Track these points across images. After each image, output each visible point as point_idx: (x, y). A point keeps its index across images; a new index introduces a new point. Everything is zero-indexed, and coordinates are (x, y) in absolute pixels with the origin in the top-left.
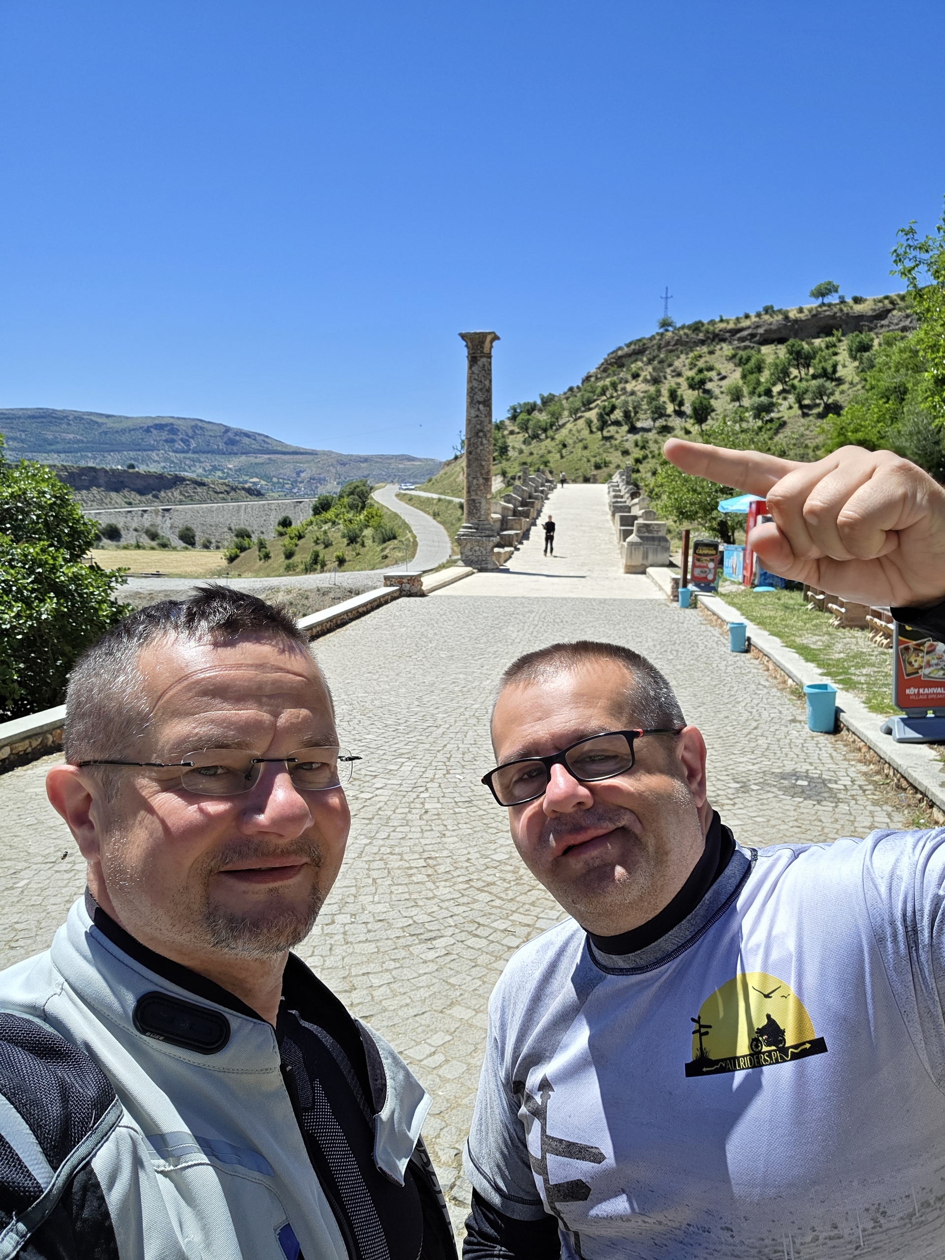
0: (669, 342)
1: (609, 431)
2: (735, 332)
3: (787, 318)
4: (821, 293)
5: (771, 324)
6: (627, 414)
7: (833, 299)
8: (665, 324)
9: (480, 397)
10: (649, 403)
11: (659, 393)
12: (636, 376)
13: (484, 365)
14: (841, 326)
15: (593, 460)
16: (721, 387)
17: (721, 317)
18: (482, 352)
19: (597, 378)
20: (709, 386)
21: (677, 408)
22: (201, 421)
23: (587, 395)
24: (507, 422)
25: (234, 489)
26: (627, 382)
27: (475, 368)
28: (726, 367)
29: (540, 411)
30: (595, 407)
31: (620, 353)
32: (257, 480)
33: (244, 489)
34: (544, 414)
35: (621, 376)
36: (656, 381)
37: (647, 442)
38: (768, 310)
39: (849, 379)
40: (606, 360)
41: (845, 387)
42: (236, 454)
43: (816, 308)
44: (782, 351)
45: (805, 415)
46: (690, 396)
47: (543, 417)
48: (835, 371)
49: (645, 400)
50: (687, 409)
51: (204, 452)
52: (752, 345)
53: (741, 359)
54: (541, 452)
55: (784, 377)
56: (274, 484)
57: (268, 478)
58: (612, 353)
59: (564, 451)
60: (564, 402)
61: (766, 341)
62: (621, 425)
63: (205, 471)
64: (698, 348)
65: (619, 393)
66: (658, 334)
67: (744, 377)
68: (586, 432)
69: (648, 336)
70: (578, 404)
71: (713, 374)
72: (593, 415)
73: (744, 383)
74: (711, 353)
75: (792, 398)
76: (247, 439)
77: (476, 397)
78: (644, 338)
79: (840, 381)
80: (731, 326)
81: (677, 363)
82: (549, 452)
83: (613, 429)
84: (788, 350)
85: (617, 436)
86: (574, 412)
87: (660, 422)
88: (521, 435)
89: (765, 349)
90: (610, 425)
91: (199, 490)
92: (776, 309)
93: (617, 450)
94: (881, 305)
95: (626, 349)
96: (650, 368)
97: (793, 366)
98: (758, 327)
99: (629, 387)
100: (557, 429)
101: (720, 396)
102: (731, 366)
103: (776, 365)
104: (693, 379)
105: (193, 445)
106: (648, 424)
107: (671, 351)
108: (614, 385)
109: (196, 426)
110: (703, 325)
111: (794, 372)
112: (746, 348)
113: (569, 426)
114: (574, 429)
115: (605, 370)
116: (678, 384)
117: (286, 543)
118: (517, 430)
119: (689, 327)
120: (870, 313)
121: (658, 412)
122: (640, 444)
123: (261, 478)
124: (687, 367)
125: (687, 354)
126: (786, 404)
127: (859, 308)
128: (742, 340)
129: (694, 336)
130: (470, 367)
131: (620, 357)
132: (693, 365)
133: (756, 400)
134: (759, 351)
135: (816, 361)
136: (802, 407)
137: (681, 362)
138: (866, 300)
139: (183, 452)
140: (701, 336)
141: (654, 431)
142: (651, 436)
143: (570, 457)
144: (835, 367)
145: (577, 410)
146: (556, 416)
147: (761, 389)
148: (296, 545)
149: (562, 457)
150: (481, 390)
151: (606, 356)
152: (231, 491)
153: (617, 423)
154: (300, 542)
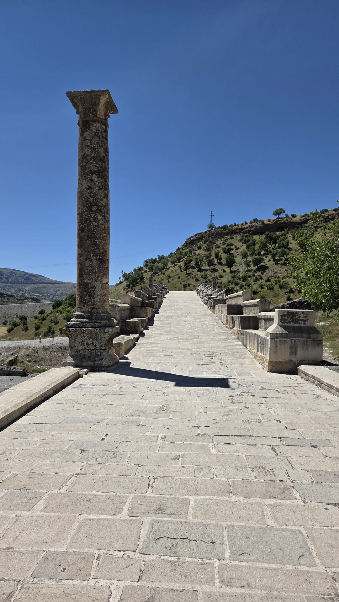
0: (213, 234)
1: (189, 271)
2: (241, 230)
3: (263, 223)
4: (278, 213)
5: (257, 226)
6: (197, 263)
7: (283, 215)
8: (211, 226)
9: (93, 166)
10: (207, 259)
11: (210, 255)
12: (199, 248)
13: (97, 132)
14: (287, 227)
15: (183, 283)
16: (237, 252)
17: (235, 223)
18: (95, 116)
19: (182, 249)
20: (232, 252)
21: (219, 261)
22: (14, 270)
23: (179, 256)
24: (144, 268)
25: (26, 298)
26: (196, 250)
27: (87, 134)
28: (239, 244)
29: (158, 262)
30: (183, 261)
31: (192, 239)
32: (38, 295)
33: (31, 298)
34: (160, 263)
35: (193, 248)
36: (208, 250)
37: (207, 276)
38: (255, 220)
39: (294, 248)
40: (186, 242)
41: (293, 251)
42: (29, 284)
43: (276, 219)
44: (263, 237)
45: (276, 264)
46: (224, 256)
47: (160, 265)
48: (288, 245)
49: (205, 257)
50: (224, 261)
51: (15, 283)
52: (249, 235)
53: (245, 240)
54: (159, 280)
55: (265, 248)
56: (45, 296)
57: (43, 294)
58: (189, 238)
59: (169, 279)
60: (169, 259)
61: (255, 233)
62: (195, 268)
63: (15, 291)
64: (226, 236)
65: (193, 255)
66: (208, 230)
67: (247, 248)
68: (179, 271)
69: (204, 231)
70: (175, 259)
71: (233, 247)
72: (182, 264)
73: (248, 250)
74: (232, 238)
75: (270, 257)
76: (34, 278)
77: (88, 166)
78: (202, 232)
79: (290, 249)
80: (240, 227)
81: (217, 243)
82: (163, 280)
83: (191, 270)
84: (266, 236)
85: (193, 273)
86: (173, 262)
87: (212, 267)
88: (150, 273)
89: (255, 237)
90: (190, 268)
91: (10, 299)
92: (258, 220)
93: (193, 279)
94: (304, 218)
95: (195, 237)
96: (206, 245)
97: (268, 243)
98: (251, 227)
99: (197, 252)
100: (166, 270)
101: (237, 256)
102: (241, 244)
103: (262, 243)
104: (225, 249)
105: (10, 280)
106: (206, 268)
107: (214, 238)
108: (190, 252)
109: (12, 272)
110: (227, 227)
111: (269, 246)
112: (246, 236)
113: (171, 269)
114: (174, 270)
115: (186, 246)
116: (219, 251)
117: (36, 322)
118: (148, 270)
119: (222, 228)
120: (300, 221)
121: (211, 263)
122: (203, 276)
123: (40, 294)
124: (222, 244)
125: (221, 239)
126: (267, 259)
127: (294, 219)
128: (245, 233)
129: (224, 231)
130: (82, 134)
131: (192, 240)
132: (224, 244)
133: (254, 257)
134: (253, 237)
135: (279, 240)
136: (274, 260)
137: (219, 242)
138: (297, 216)
139: (5, 283)
140: (227, 231)
141: (209, 271)
142: (208, 273)
143: (172, 282)
144: (288, 242)
145: (175, 262)
146: (165, 264)
147: (256, 252)
148: (41, 323)
149: (169, 282)
150: (94, 158)
151: (186, 240)
152: (25, 299)
153: (193, 267)
154: (43, 322)
